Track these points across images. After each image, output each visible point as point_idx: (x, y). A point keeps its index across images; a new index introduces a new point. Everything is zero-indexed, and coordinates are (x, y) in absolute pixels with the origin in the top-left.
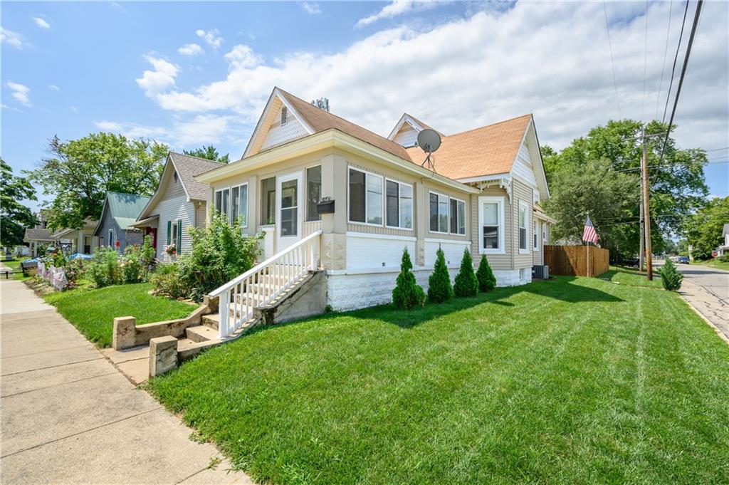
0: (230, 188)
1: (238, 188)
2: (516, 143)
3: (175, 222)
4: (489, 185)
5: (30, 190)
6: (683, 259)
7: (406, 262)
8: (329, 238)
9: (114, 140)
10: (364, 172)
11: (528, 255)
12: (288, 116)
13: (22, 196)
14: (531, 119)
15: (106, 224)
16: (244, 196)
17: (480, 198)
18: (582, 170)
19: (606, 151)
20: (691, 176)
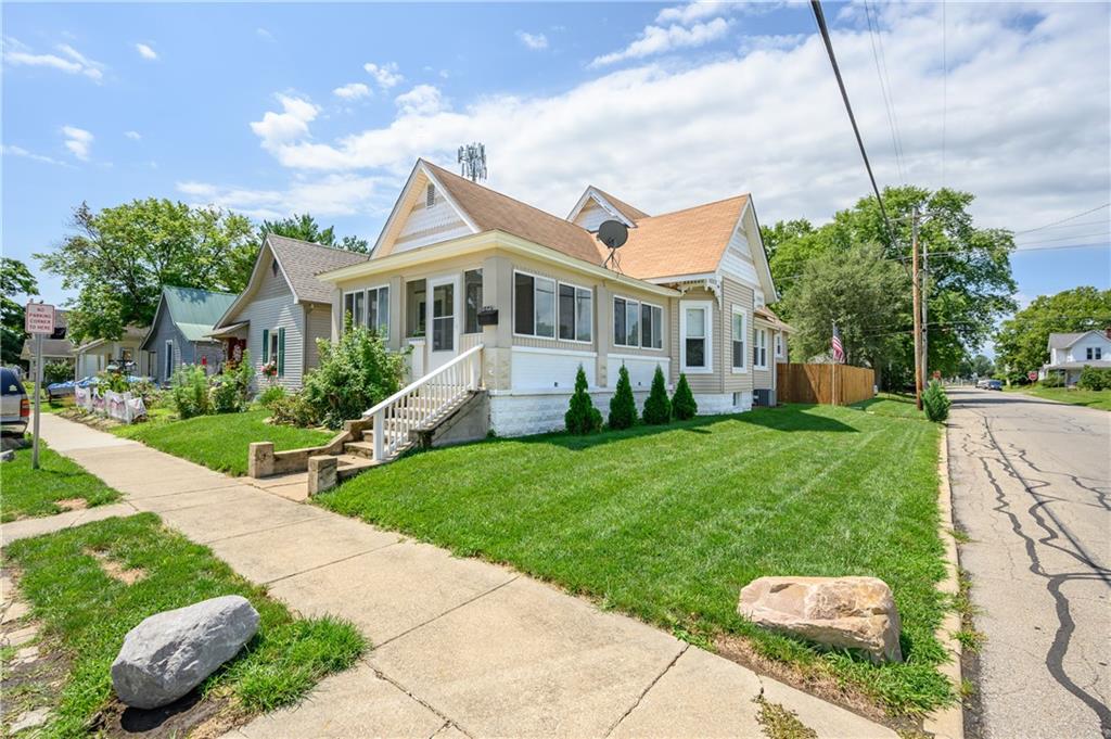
0: (365, 289)
1: (376, 290)
2: (727, 233)
3: (275, 330)
4: (692, 286)
5: (27, 279)
6: (993, 383)
7: (581, 382)
8: (492, 354)
9: (171, 210)
10: (531, 275)
11: (745, 375)
12: (436, 196)
13: (14, 289)
14: (749, 201)
15: (160, 332)
16: (384, 301)
17: (681, 302)
18: (842, 257)
19: (879, 230)
20: (993, 267)
